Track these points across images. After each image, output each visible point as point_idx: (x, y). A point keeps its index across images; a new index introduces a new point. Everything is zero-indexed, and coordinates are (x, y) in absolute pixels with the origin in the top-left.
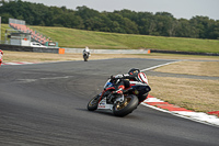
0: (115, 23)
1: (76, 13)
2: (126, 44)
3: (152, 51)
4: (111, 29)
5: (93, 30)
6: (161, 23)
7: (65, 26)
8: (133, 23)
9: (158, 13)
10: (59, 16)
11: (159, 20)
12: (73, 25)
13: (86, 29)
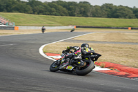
0: (53, 9)
1: (27, 3)
2: (60, 23)
3: (77, 27)
4: (51, 13)
5: (38, 14)
6: (83, 9)
7: (20, 12)
8: (65, 9)
9: (81, 2)
10: (16, 6)
11: (81, 7)
12: (25, 11)
13: (34, 13)
